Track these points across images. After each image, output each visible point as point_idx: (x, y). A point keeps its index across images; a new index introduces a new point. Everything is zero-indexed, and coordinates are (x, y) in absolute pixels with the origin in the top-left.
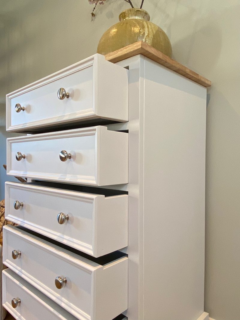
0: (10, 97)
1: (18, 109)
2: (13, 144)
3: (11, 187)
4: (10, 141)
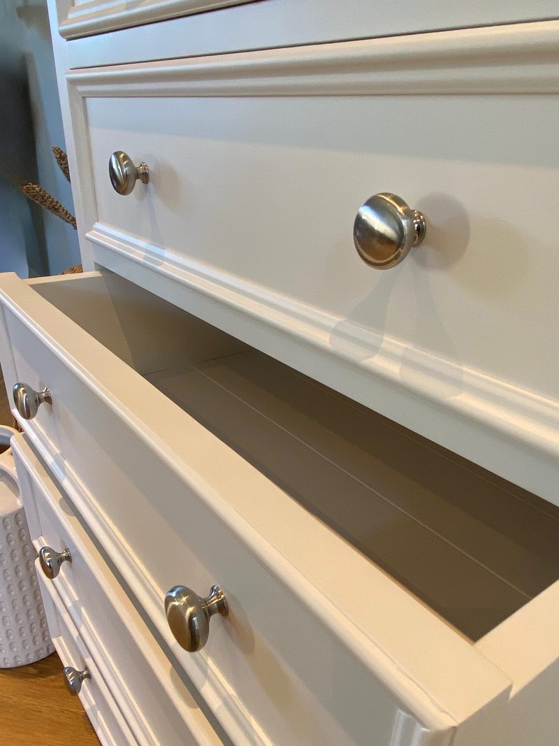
2: (92, 103)
4: (80, 88)
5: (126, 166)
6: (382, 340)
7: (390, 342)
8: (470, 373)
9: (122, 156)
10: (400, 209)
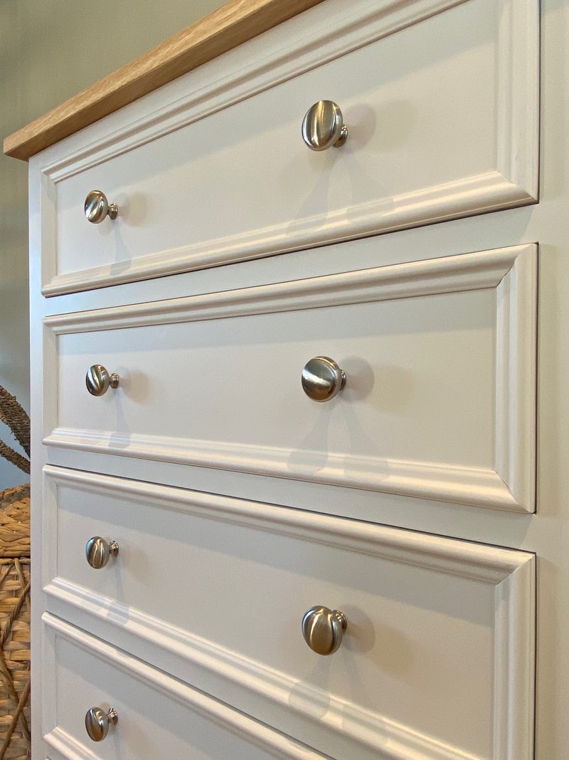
0: (54, 176)
1: (95, 212)
2: (63, 339)
3: (65, 486)
4: (55, 329)
5: (103, 374)
6: (327, 456)
7: (333, 456)
8: (393, 462)
9: (99, 367)
10: (332, 364)
